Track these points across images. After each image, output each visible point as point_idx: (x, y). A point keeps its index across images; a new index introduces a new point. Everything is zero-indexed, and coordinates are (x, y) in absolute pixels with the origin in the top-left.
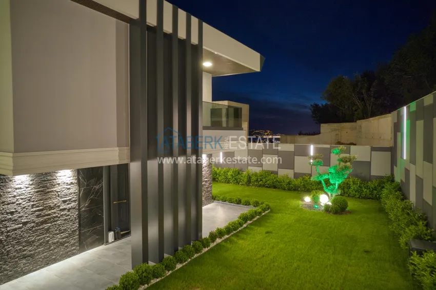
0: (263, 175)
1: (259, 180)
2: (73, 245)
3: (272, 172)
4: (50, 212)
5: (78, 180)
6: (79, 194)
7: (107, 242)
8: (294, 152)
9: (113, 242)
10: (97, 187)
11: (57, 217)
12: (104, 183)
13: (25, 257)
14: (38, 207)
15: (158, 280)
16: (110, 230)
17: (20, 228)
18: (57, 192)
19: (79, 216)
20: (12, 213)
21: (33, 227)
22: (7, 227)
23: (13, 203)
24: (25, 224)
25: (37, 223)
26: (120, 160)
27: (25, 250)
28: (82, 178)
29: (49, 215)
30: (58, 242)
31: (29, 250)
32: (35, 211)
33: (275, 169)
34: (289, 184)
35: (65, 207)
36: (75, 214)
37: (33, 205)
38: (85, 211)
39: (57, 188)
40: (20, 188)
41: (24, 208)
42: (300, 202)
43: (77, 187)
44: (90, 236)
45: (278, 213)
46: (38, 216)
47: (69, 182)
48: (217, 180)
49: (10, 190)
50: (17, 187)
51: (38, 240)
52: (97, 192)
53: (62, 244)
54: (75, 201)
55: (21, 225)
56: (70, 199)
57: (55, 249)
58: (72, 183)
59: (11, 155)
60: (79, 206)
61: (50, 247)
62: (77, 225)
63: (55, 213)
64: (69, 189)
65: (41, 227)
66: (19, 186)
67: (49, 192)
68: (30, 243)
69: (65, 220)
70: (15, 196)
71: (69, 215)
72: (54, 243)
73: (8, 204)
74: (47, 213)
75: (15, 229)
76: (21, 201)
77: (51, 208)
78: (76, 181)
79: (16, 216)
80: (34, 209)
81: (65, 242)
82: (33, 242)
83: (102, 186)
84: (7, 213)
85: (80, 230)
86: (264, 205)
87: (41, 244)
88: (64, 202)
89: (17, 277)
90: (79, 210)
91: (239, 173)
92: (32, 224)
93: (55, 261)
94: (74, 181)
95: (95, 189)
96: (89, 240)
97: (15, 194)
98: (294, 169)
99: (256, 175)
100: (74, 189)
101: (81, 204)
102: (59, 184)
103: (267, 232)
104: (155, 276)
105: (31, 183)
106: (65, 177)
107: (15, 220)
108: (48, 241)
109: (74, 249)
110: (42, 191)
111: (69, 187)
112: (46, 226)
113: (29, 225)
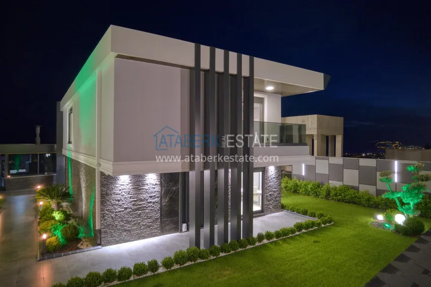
0: (342, 190)
1: (338, 194)
2: (156, 229)
3: (353, 187)
4: (141, 203)
5: (161, 182)
6: (161, 192)
7: (181, 231)
8: (376, 168)
9: (185, 231)
10: (174, 188)
11: (145, 207)
12: (180, 186)
13: (125, 230)
14: (134, 198)
15: (203, 261)
16: (184, 222)
17: (123, 211)
18: (146, 190)
19: (161, 208)
20: (119, 201)
21: (130, 212)
22: (115, 209)
23: (119, 194)
24: (126, 209)
25: (133, 210)
26: (182, 168)
27: (126, 226)
28: (164, 181)
29: (140, 205)
30: (146, 224)
31: (128, 226)
32: (132, 201)
33: (356, 184)
34: (369, 201)
35: (151, 201)
36: (158, 207)
37: (131, 197)
38: (165, 205)
39: (146, 187)
40: (123, 185)
41: (125, 198)
42: (372, 220)
43: (160, 187)
44: (168, 224)
45: (339, 227)
46: (134, 205)
47: (154, 184)
48: (298, 191)
49: (117, 185)
50: (121, 184)
51: (134, 221)
52: (175, 192)
53: (149, 227)
54: (158, 197)
55: (123, 209)
56: (155, 196)
57: (144, 229)
58: (156, 184)
59: (112, 163)
60: (161, 201)
61: (141, 227)
62: (159, 214)
63: (144, 204)
64: (154, 188)
65: (136, 212)
66: (123, 184)
67: (140, 189)
68: (128, 222)
69: (151, 210)
70: (120, 190)
71: (153, 207)
72: (143, 225)
73: (117, 194)
74: (139, 203)
75: (120, 212)
76: (124, 193)
77: (142, 200)
78: (159, 183)
79: (121, 203)
80: (131, 200)
81: (150, 226)
82: (131, 221)
83: (178, 189)
84: (116, 200)
85: (161, 219)
86: (326, 218)
87: (135, 224)
88: (151, 197)
89: (121, 243)
90: (161, 204)
91: (319, 186)
92: (130, 210)
93: (144, 237)
94: (157, 183)
95: (173, 189)
96: (168, 228)
97: (120, 188)
98: (376, 185)
99: (335, 189)
100: (158, 188)
101: (163, 199)
102: (147, 184)
103: (315, 242)
104: (202, 258)
105: (130, 182)
106: (152, 179)
107: (120, 205)
108: (139, 223)
109: (157, 232)
110: (136, 188)
111: (154, 187)
112: (139, 212)
113: (128, 210)
